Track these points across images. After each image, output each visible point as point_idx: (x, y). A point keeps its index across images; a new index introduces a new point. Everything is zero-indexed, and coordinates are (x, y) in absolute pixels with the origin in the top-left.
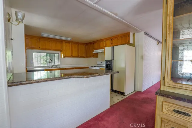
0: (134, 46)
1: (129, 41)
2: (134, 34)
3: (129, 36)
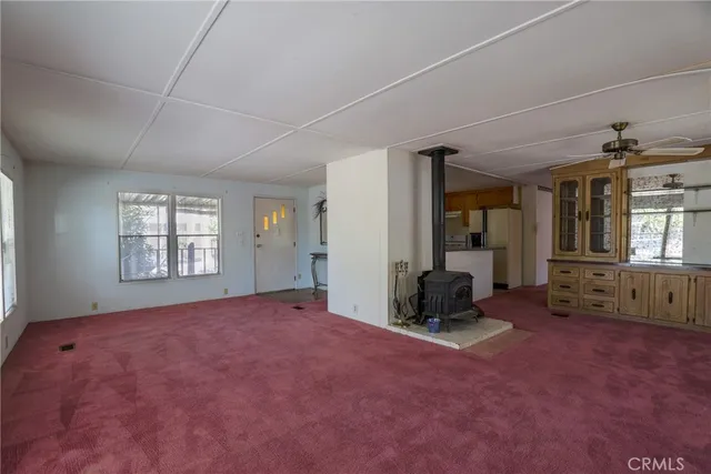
2: (520, 189)
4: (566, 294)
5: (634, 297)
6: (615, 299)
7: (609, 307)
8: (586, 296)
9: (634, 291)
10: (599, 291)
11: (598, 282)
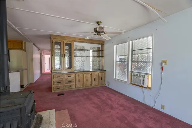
0: (25, 51)
1: (22, 47)
2: (25, 43)
3: (22, 43)
4: (59, 85)
5: (79, 82)
6: (74, 84)
7: (73, 87)
8: (66, 85)
9: (79, 80)
10: (70, 82)
11: (69, 79)
